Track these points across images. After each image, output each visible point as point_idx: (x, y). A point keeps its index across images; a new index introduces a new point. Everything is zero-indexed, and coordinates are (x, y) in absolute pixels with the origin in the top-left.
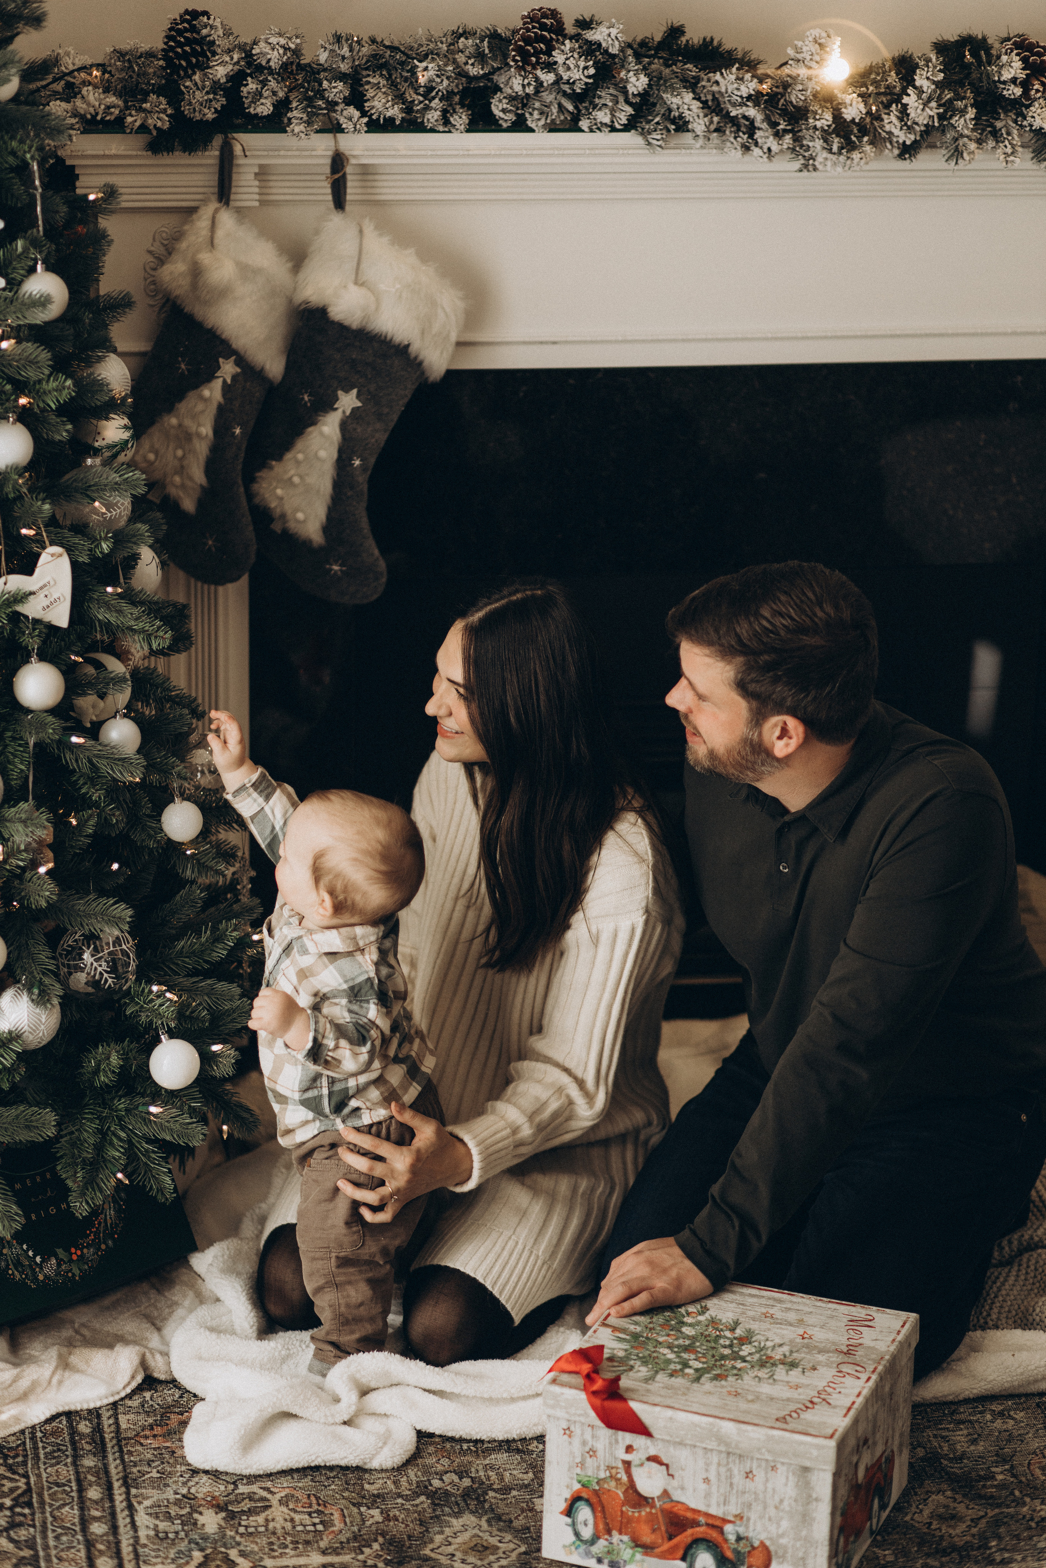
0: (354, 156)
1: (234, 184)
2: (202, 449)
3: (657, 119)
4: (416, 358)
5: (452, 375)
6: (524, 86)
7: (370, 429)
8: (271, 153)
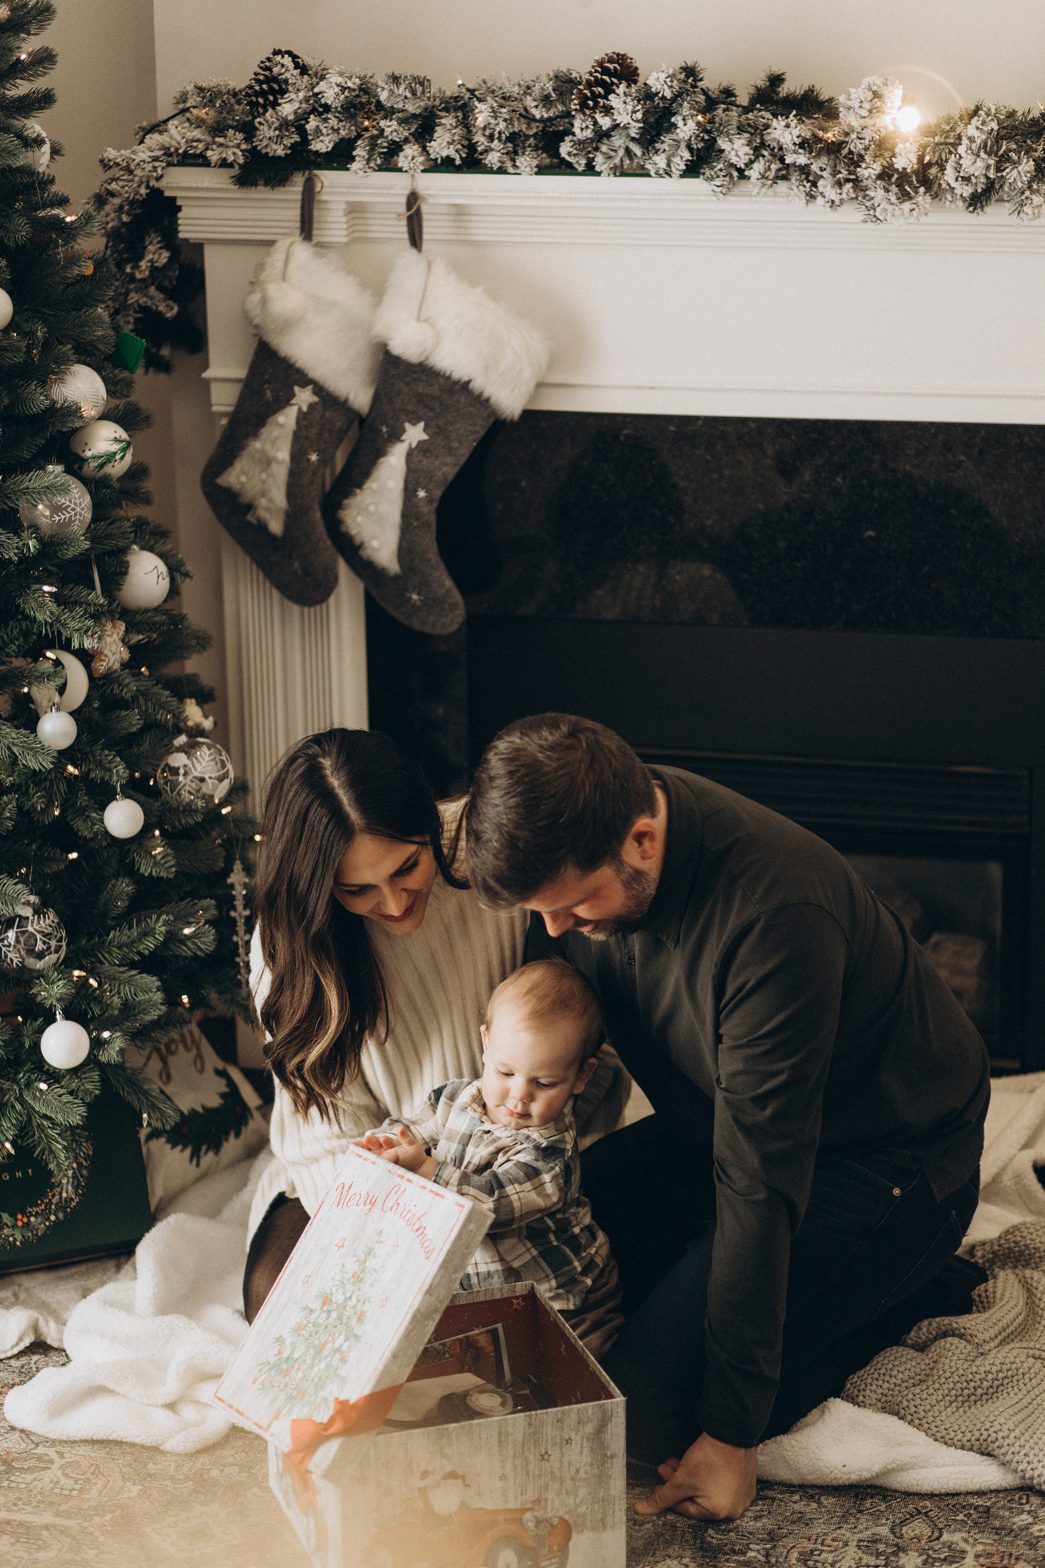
0: (429, 195)
1: (315, 219)
2: (281, 472)
3: (720, 166)
4: (481, 395)
5: (528, 414)
6: (582, 129)
7: (437, 462)
8: (351, 190)
